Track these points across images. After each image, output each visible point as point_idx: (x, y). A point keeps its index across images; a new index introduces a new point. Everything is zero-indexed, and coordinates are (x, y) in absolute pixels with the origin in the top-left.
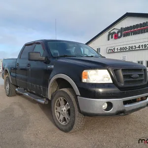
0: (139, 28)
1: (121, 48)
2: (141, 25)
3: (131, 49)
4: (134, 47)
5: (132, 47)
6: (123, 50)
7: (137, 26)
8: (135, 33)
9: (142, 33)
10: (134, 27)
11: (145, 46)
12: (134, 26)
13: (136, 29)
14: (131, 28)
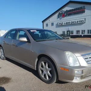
1: (66, 23)
2: (78, 9)
3: (73, 24)
4: (74, 22)
5: (73, 22)
6: (68, 24)
7: (76, 9)
10: (74, 10)
11: (81, 21)
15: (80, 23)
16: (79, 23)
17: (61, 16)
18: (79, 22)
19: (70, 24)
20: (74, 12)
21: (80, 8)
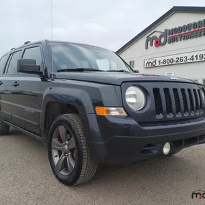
0: (192, 30)
1: (162, 61)
2: (195, 25)
3: (181, 62)
4: (184, 59)
5: (181, 58)
6: (168, 63)
7: (189, 26)
8: (186, 37)
9: (196, 36)
10: (185, 28)
11: (202, 56)
12: (184, 26)
13: (187, 31)
14: (180, 29)
15: (199, 60)
16: (195, 60)
17: (152, 45)
18: (195, 58)
19: (174, 63)
20: (183, 33)
21: (199, 22)
